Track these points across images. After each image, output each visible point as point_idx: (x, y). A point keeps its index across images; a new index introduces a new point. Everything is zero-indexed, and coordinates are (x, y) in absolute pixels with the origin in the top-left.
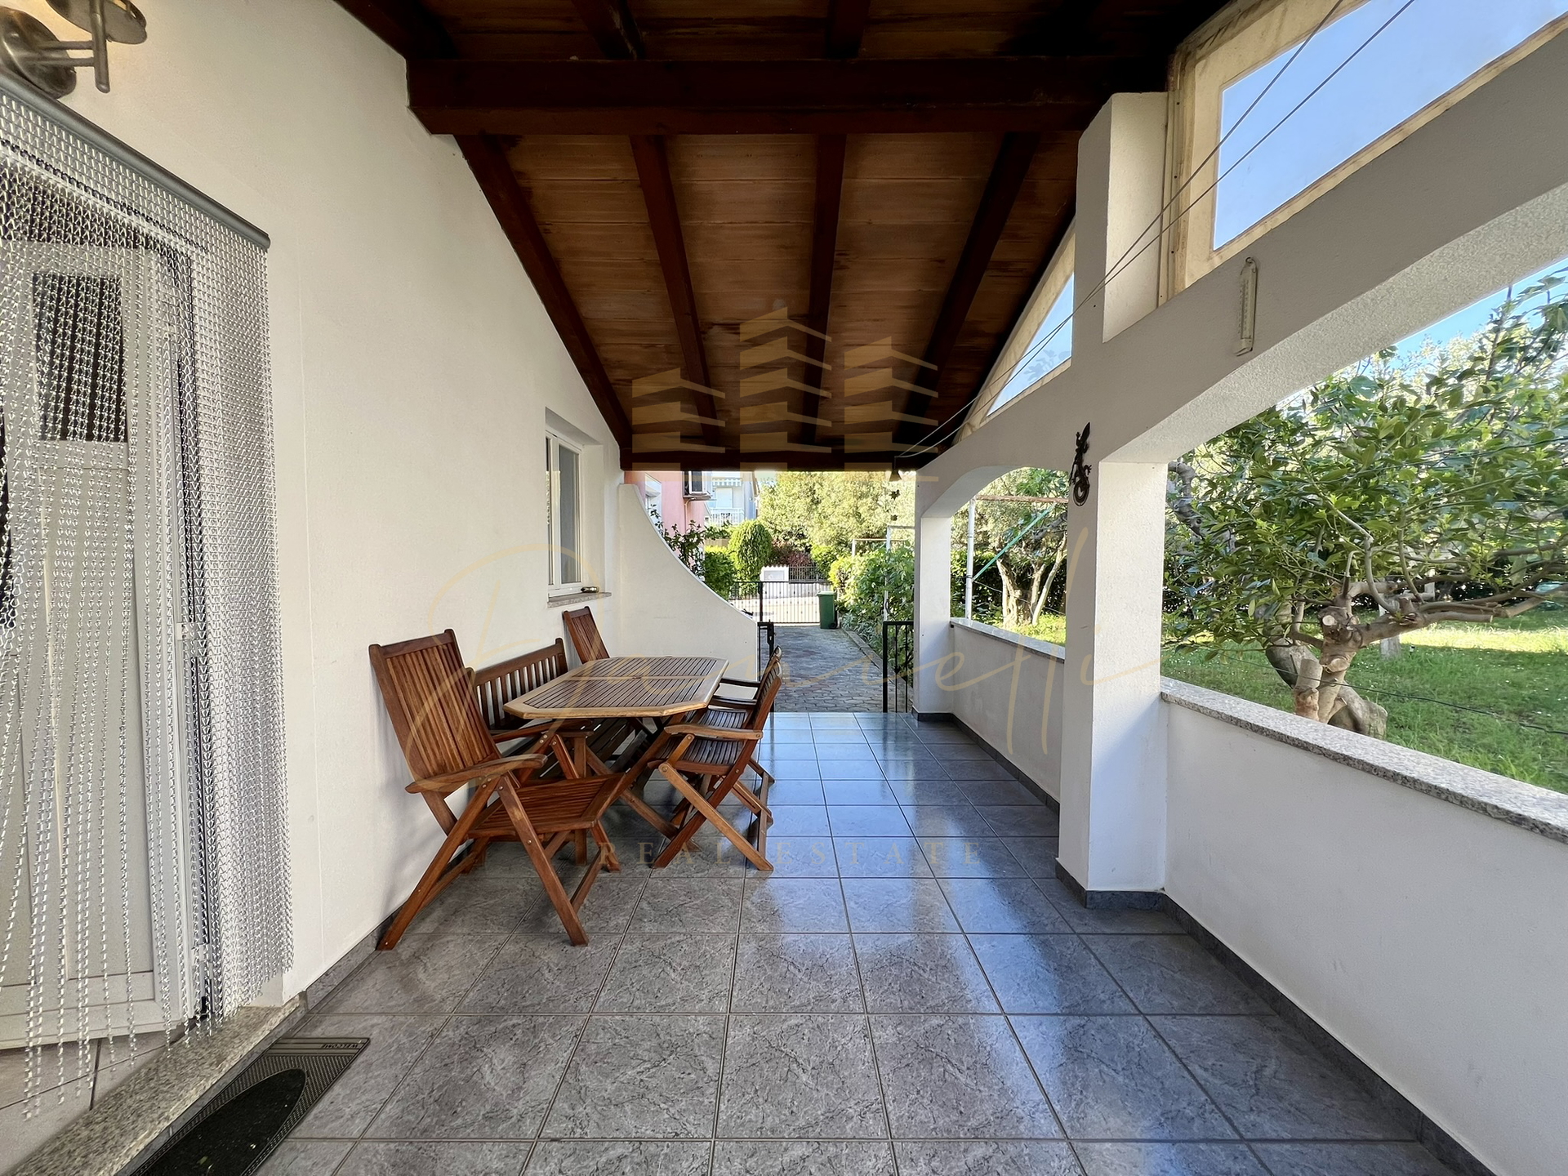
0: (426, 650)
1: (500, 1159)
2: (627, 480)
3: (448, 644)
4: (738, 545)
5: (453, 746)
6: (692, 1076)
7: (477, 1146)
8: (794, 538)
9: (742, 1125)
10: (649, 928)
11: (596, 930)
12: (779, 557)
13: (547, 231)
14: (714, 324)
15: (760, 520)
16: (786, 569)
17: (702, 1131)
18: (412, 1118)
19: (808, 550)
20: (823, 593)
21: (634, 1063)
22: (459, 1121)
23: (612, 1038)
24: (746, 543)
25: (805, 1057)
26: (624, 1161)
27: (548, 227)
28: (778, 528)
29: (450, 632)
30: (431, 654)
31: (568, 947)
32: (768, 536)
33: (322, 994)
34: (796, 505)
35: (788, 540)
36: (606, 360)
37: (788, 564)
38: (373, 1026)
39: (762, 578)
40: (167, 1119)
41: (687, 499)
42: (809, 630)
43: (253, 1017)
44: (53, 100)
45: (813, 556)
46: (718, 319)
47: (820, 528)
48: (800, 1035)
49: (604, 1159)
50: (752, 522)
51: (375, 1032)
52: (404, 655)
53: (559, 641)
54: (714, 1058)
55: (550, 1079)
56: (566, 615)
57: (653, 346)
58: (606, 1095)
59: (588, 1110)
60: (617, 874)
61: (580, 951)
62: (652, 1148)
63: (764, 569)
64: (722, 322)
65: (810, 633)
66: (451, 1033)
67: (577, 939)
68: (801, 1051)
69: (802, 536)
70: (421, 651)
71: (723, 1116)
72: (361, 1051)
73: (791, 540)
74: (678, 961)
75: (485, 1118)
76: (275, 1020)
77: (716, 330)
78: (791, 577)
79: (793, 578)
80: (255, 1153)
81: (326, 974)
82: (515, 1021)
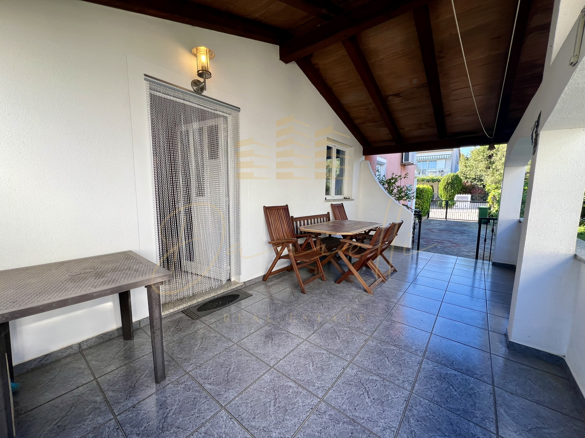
0: (279, 209)
1: (262, 322)
2: (366, 159)
3: (286, 209)
4: (444, 185)
5: (283, 235)
6: (310, 328)
7: (259, 319)
8: (476, 181)
9: (314, 341)
10: (324, 296)
11: (310, 292)
12: (465, 190)
13: (326, 79)
14: (389, 96)
15: (458, 173)
16: (469, 196)
17: (304, 337)
18: (252, 310)
19: (484, 186)
20: (482, 207)
21: (298, 319)
22: (259, 314)
23: (297, 313)
24: (448, 184)
25: (342, 337)
26: (283, 334)
27: (326, 78)
28: (468, 176)
29: (287, 205)
30: (280, 211)
31: (301, 293)
32: (461, 180)
33: (249, 284)
34: (479, 165)
35: (473, 182)
36: (353, 117)
37: (470, 193)
38: (254, 293)
39: (455, 199)
40: (217, 293)
41: (403, 165)
42: (471, 224)
43: (236, 283)
44: (200, 94)
45: (487, 190)
46: (391, 93)
47: (492, 176)
48: (345, 332)
49: (280, 332)
50: (452, 174)
51: (254, 294)
52: (272, 210)
53: (328, 213)
54: (318, 327)
55: (280, 315)
56: (332, 204)
57: (368, 109)
58: (288, 322)
59: (283, 323)
60: (325, 282)
61: (303, 295)
62: (291, 335)
63: (456, 196)
64: (392, 94)
65: (470, 225)
66: (266, 300)
67: (303, 292)
68: (342, 335)
69: (481, 180)
70: (277, 209)
71: (311, 337)
72: (250, 296)
73: (475, 183)
74: (325, 305)
75: (263, 315)
76: (239, 285)
77: (390, 98)
78: (472, 199)
79: (473, 200)
80: (227, 304)
81: (250, 280)
82: (279, 302)
